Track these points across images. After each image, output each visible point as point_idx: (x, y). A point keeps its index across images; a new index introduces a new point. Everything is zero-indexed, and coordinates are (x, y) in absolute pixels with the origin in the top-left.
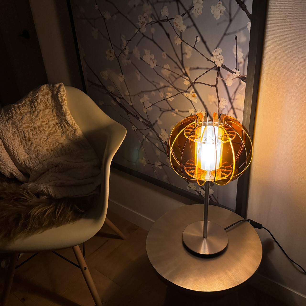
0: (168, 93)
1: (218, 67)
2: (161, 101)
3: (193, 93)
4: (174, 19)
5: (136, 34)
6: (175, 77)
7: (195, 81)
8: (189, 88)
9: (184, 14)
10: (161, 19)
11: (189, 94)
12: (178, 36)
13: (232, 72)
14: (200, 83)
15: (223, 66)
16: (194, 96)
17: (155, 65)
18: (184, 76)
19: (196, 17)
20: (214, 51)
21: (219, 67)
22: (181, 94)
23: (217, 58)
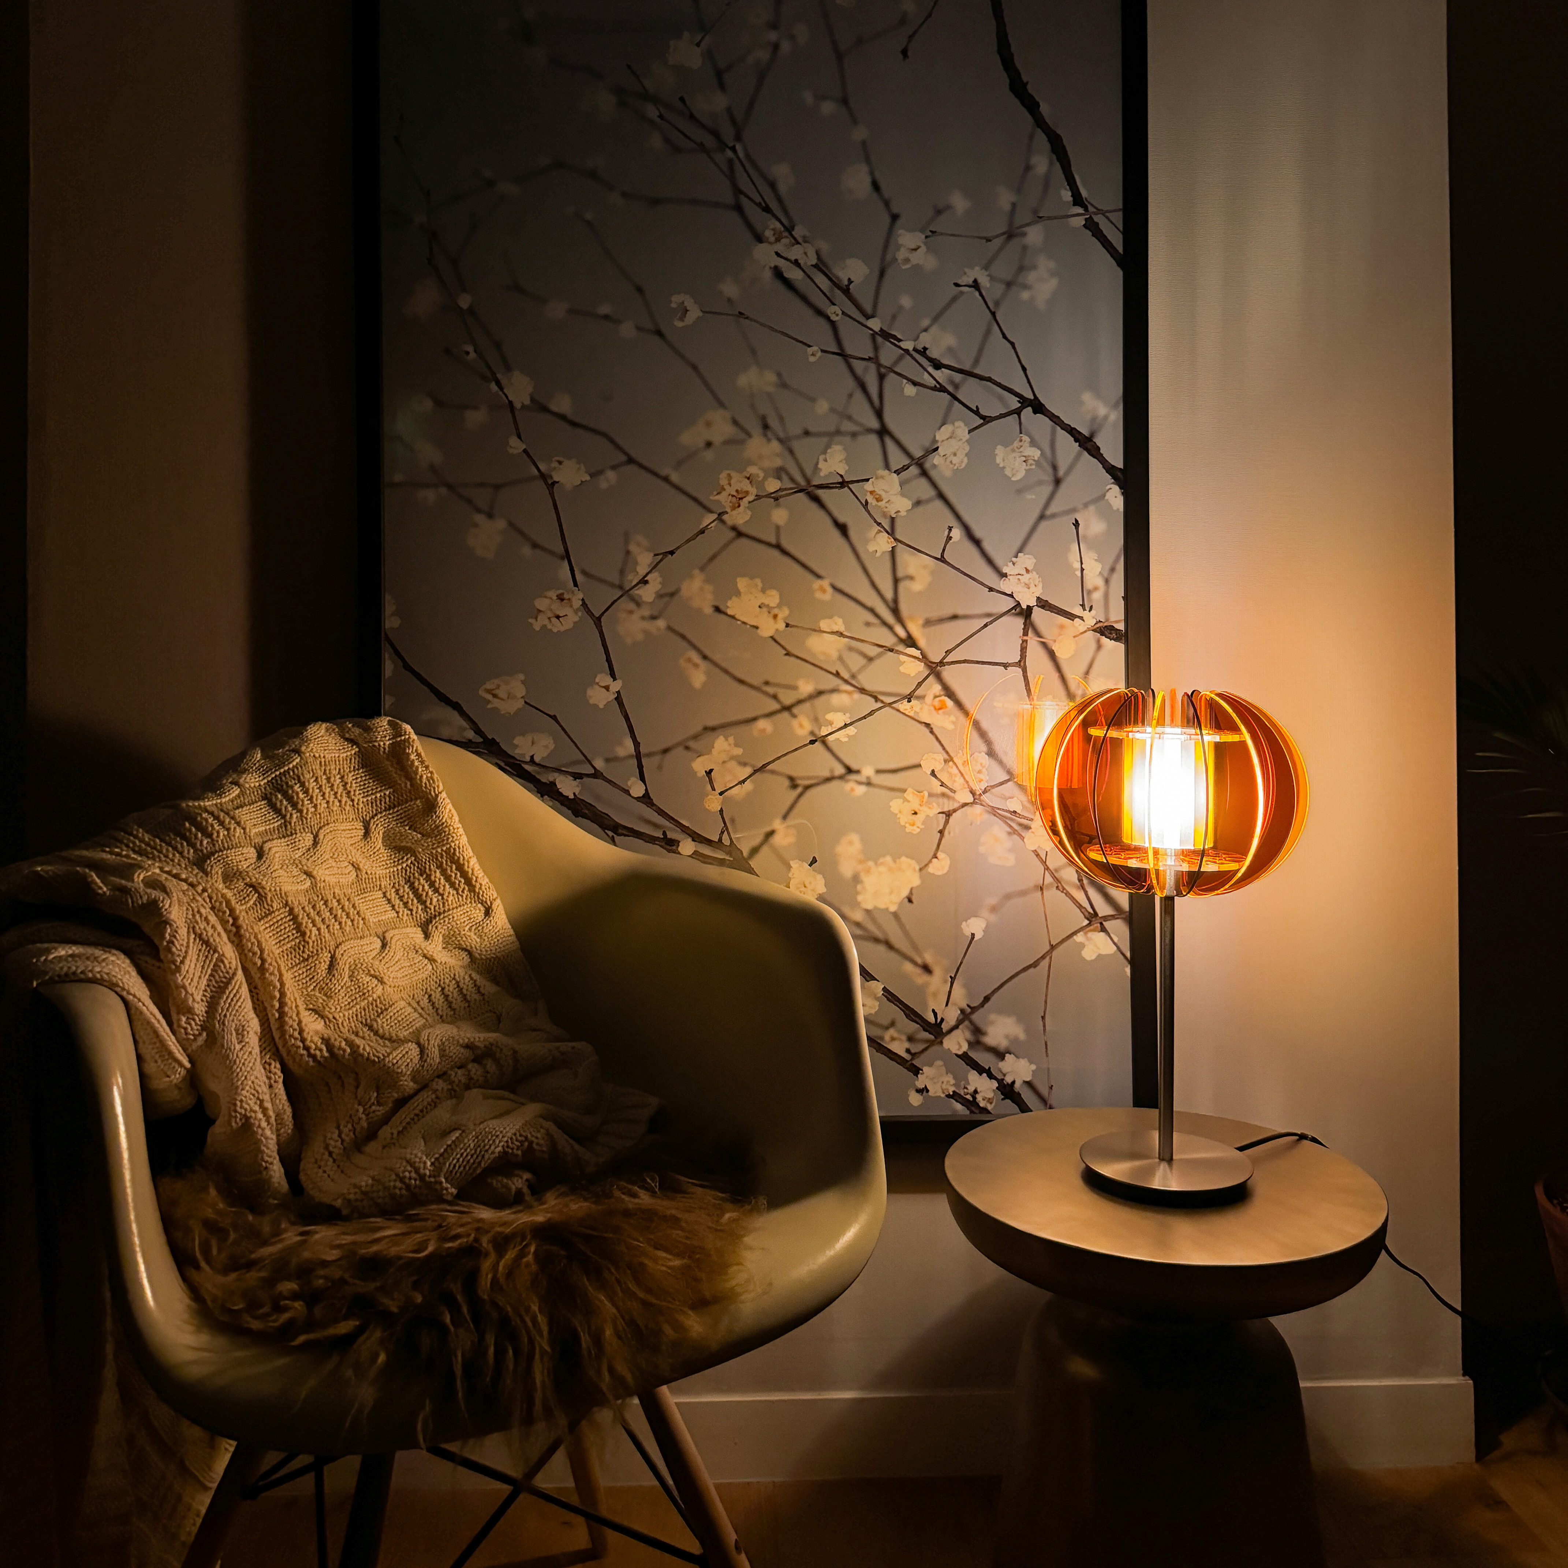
0: (830, 716)
1: (1024, 607)
2: (796, 750)
4: (867, 480)
5: (702, 532)
6: (865, 656)
7: (944, 658)
8: (920, 684)
9: (905, 468)
10: (815, 483)
11: (921, 704)
12: (883, 527)
13: (1071, 616)
14: (965, 661)
15: (1043, 604)
16: (940, 709)
17: (781, 626)
18: (901, 648)
19: (948, 473)
20: (1011, 564)
21: (1028, 606)
22: (887, 708)
23: (1022, 581)
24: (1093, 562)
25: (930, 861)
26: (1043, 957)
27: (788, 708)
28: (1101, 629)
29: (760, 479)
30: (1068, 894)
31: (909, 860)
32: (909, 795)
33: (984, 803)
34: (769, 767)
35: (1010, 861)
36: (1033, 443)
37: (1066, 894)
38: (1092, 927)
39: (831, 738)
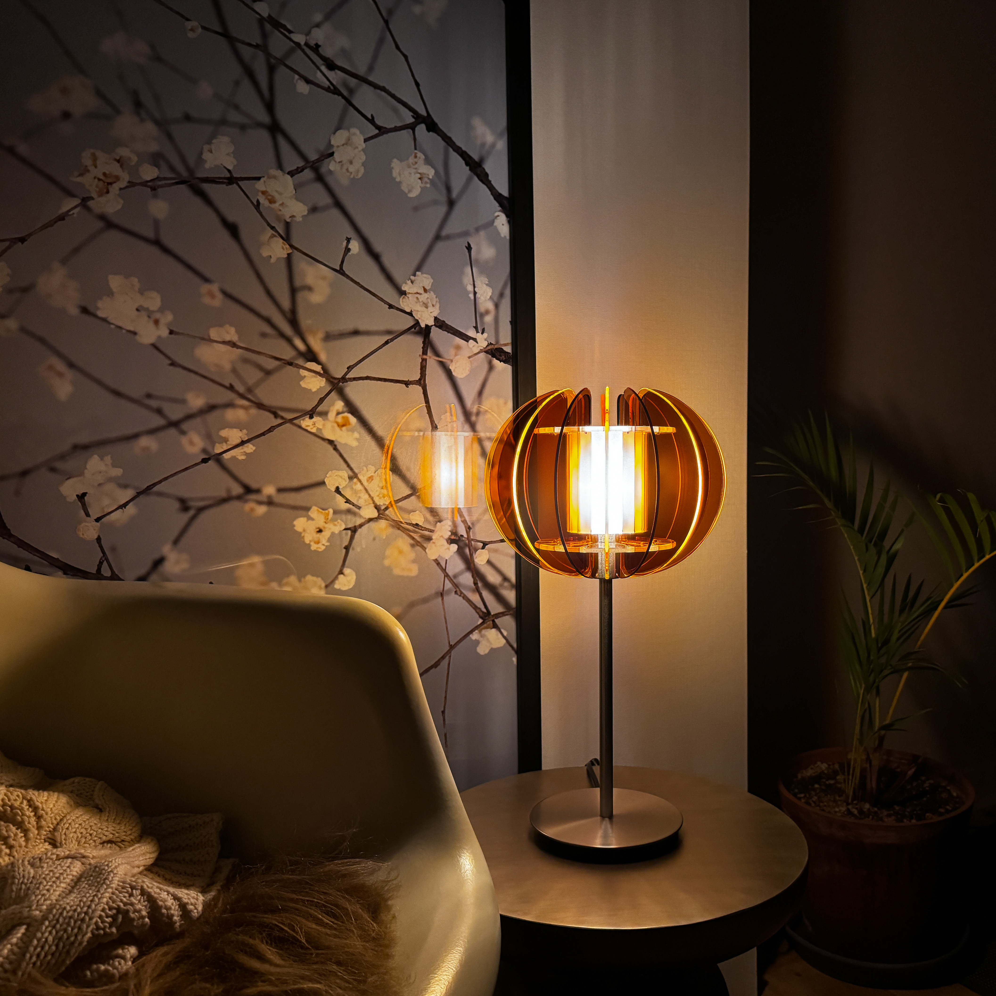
0: (224, 433)
1: (423, 326)
2: (186, 469)
3: (338, 413)
4: (258, 179)
5: (62, 218)
6: (260, 368)
7: (346, 374)
8: (321, 400)
9: (299, 170)
10: (200, 175)
11: (324, 420)
12: (277, 231)
13: (467, 338)
14: (367, 378)
15: (440, 324)
16: (343, 426)
17: (164, 332)
18: (300, 362)
19: (345, 181)
20: (409, 282)
21: (427, 326)
22: (288, 425)
23: (421, 300)
24: (485, 285)
25: (336, 578)
26: (443, 658)
27: (175, 424)
28: (492, 351)
29: (133, 163)
30: (465, 598)
31: (315, 578)
32: (314, 512)
33: (388, 518)
34: (155, 489)
35: (414, 571)
36: (428, 161)
37: (463, 598)
38: (485, 625)
39: (226, 456)
